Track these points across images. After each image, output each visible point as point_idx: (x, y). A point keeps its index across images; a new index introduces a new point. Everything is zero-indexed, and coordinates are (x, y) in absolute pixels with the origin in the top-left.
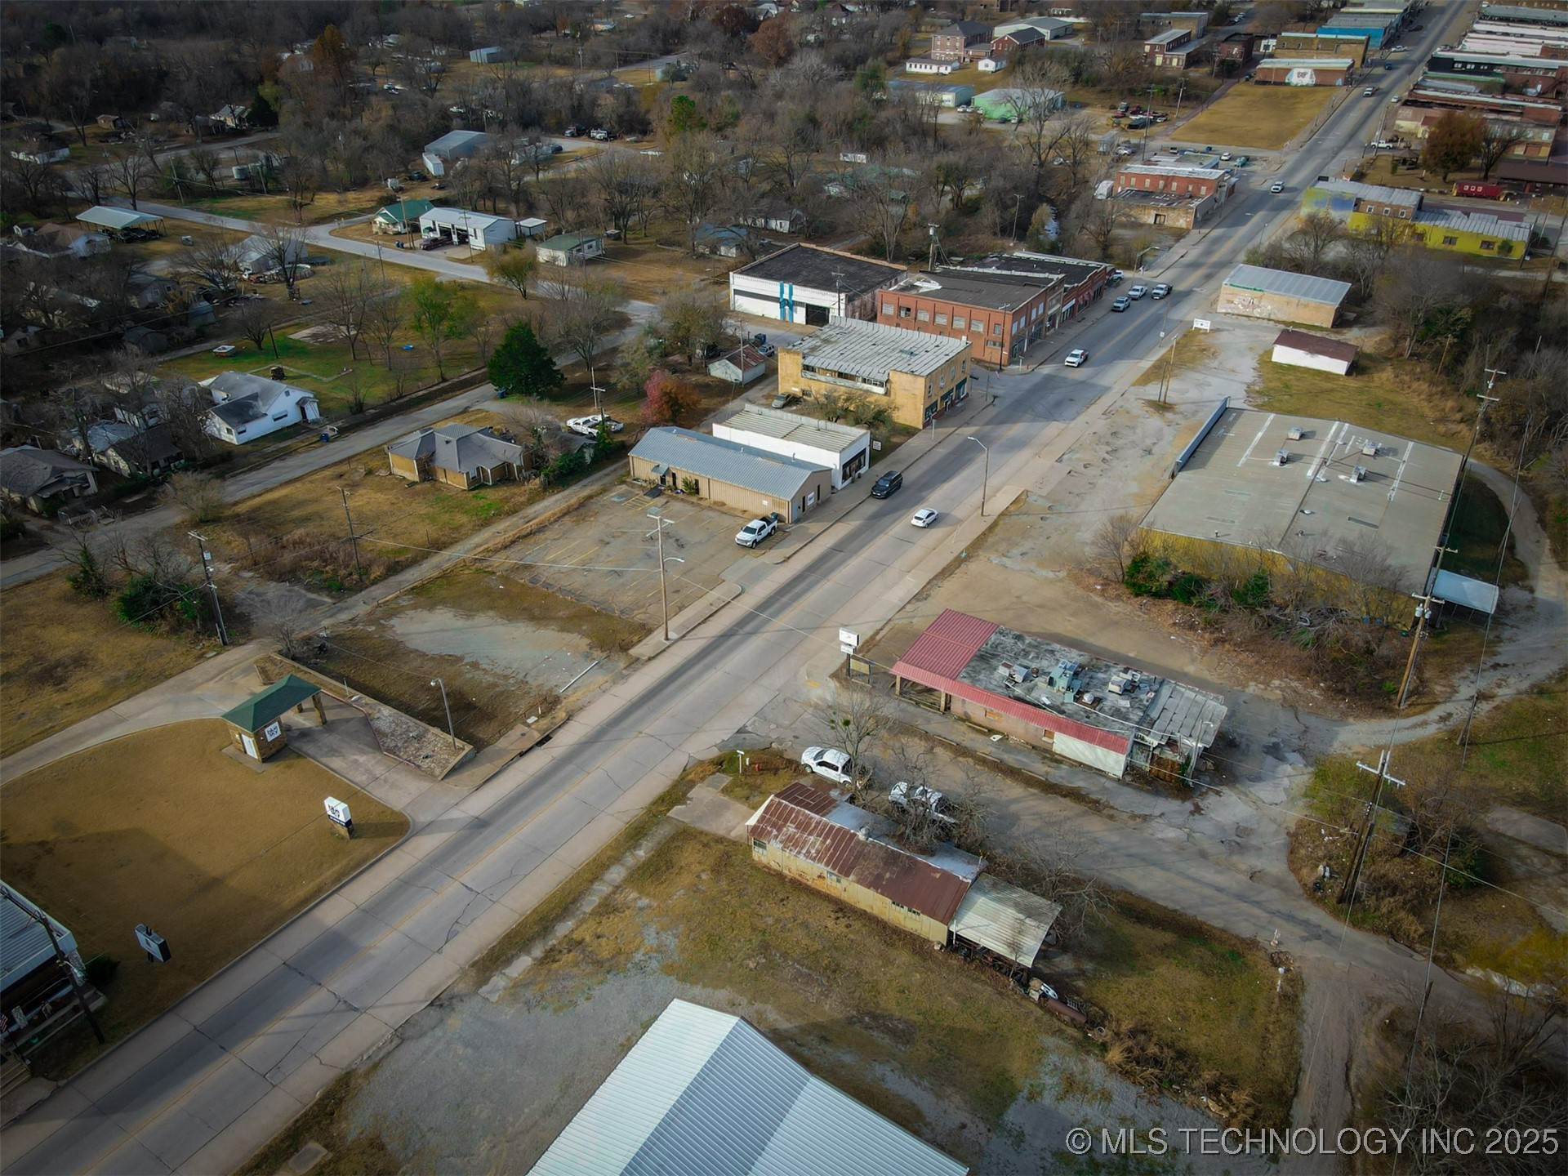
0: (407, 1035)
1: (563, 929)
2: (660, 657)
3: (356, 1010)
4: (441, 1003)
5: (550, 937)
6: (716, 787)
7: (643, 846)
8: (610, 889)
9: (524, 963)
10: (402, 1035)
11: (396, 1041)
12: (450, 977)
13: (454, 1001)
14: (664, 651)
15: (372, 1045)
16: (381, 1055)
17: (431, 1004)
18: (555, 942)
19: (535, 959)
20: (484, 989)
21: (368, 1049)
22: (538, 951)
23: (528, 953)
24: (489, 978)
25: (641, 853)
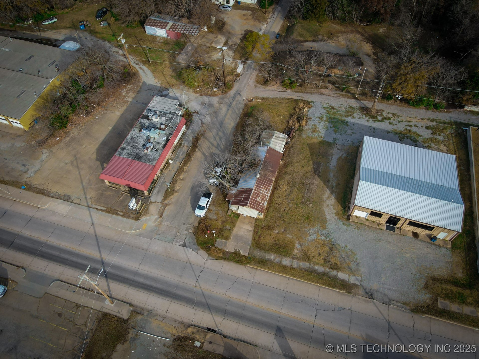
0: (388, 300)
1: (320, 269)
2: (128, 302)
3: (389, 325)
4: (370, 296)
5: (326, 272)
6: (226, 243)
7: (269, 257)
8: (294, 261)
9: (341, 275)
10: (389, 302)
11: (392, 302)
12: (359, 299)
13: (367, 291)
14: (122, 301)
15: (398, 310)
16: (399, 304)
17: (373, 299)
18: (327, 269)
19: (338, 272)
20: (358, 283)
21: (400, 310)
22: (334, 272)
23: (336, 276)
24: (353, 284)
25: (272, 257)
